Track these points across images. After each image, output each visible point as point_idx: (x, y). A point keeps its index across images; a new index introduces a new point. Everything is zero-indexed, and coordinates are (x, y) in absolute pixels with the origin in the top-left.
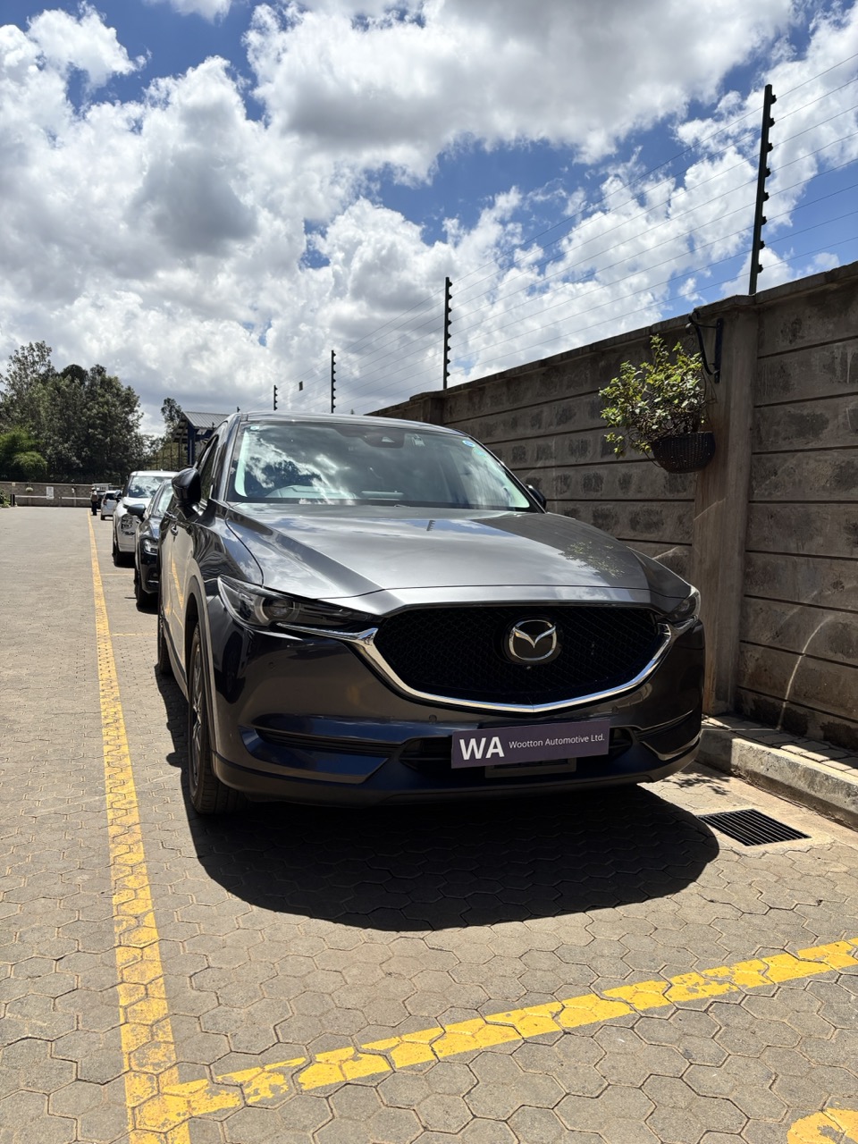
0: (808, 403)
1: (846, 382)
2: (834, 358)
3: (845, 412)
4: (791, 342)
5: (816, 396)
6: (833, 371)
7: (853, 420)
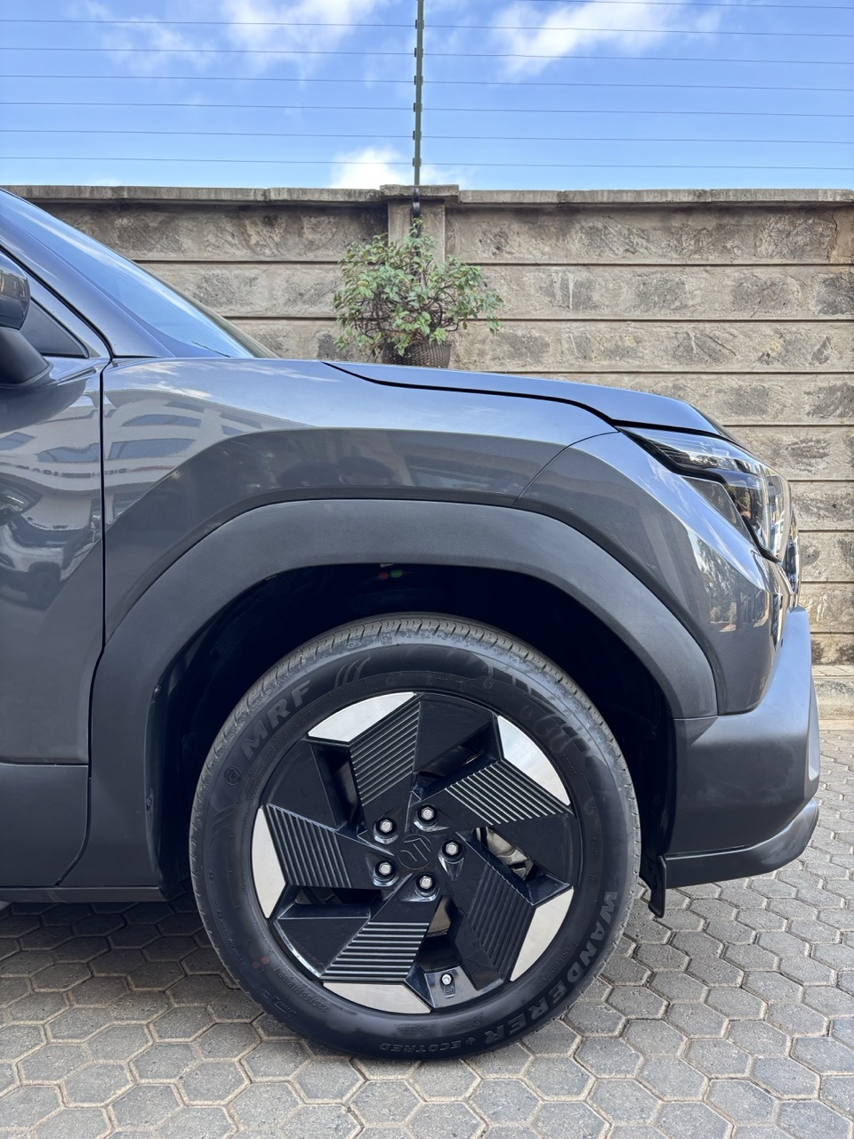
0: (523, 323)
1: (568, 307)
2: (552, 282)
3: (570, 338)
4: (494, 254)
5: (533, 318)
6: (553, 295)
7: (579, 346)
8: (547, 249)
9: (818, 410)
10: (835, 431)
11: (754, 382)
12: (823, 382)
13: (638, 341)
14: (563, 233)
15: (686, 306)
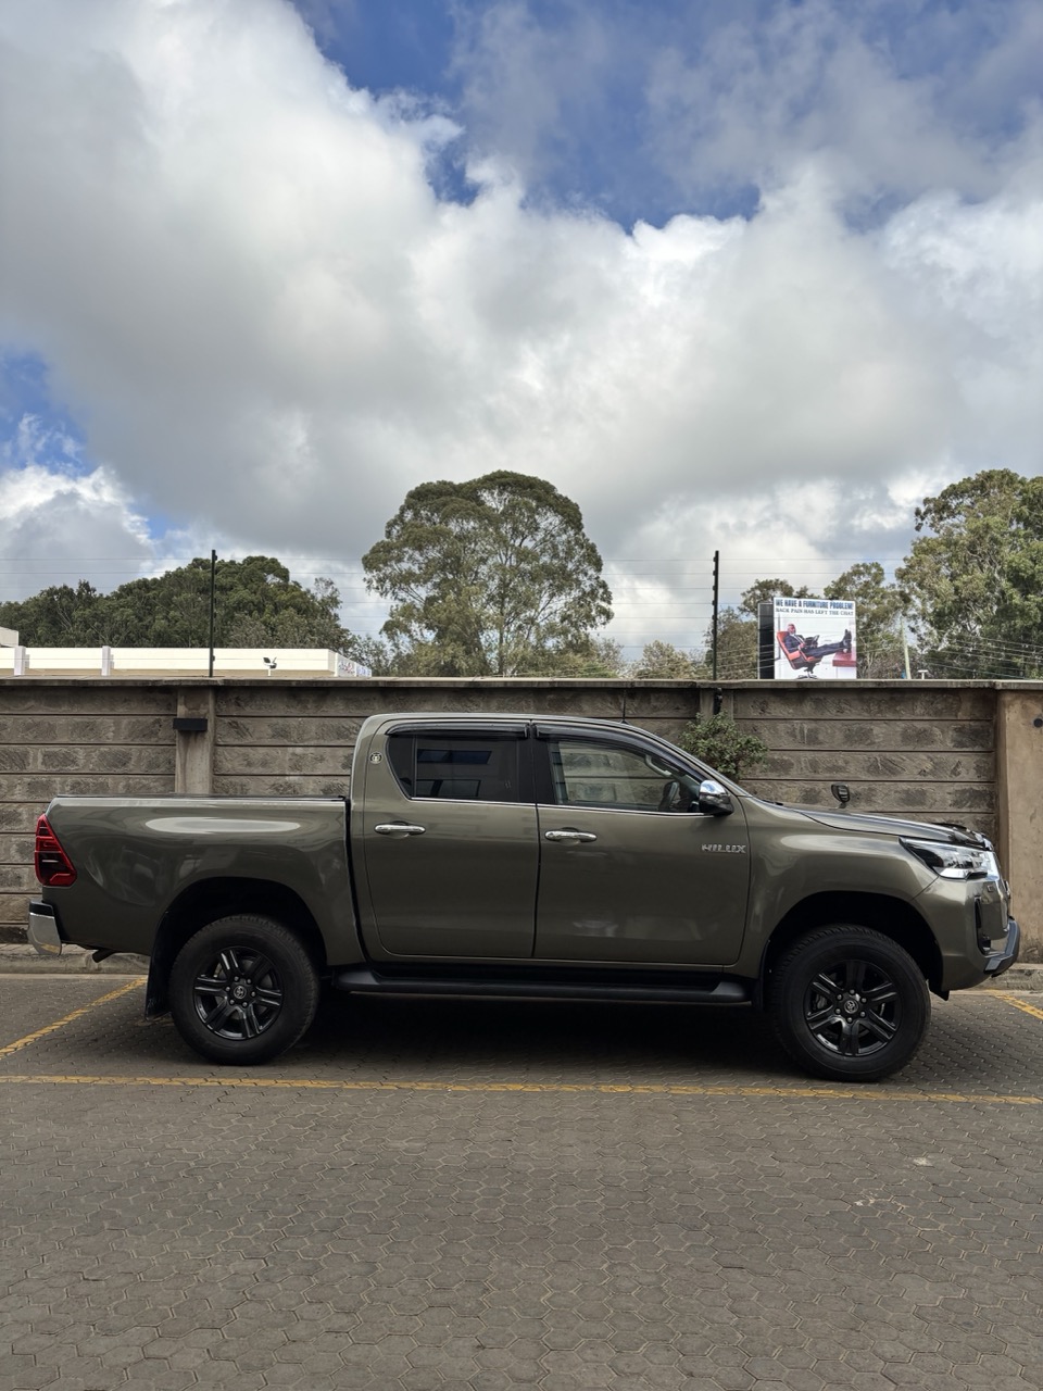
0: (777, 752)
1: (804, 743)
2: (795, 729)
3: (806, 760)
4: (760, 714)
5: (784, 749)
6: (796, 737)
7: (811, 765)
8: (791, 711)
9: (955, 803)
10: (967, 816)
11: (917, 787)
12: (957, 787)
13: (847, 763)
14: (800, 701)
15: (873, 743)
